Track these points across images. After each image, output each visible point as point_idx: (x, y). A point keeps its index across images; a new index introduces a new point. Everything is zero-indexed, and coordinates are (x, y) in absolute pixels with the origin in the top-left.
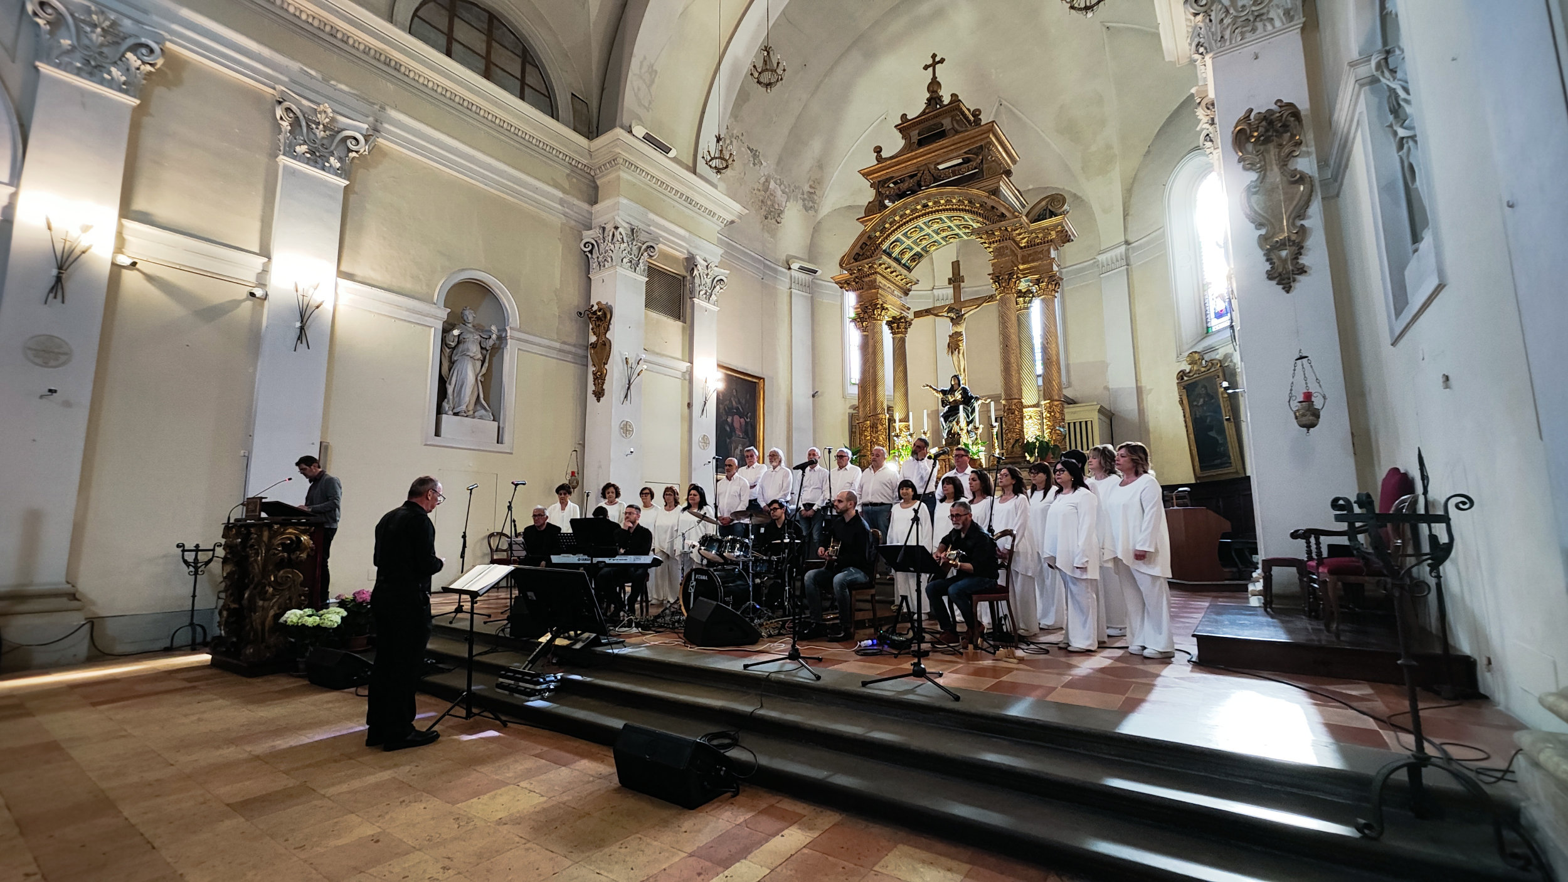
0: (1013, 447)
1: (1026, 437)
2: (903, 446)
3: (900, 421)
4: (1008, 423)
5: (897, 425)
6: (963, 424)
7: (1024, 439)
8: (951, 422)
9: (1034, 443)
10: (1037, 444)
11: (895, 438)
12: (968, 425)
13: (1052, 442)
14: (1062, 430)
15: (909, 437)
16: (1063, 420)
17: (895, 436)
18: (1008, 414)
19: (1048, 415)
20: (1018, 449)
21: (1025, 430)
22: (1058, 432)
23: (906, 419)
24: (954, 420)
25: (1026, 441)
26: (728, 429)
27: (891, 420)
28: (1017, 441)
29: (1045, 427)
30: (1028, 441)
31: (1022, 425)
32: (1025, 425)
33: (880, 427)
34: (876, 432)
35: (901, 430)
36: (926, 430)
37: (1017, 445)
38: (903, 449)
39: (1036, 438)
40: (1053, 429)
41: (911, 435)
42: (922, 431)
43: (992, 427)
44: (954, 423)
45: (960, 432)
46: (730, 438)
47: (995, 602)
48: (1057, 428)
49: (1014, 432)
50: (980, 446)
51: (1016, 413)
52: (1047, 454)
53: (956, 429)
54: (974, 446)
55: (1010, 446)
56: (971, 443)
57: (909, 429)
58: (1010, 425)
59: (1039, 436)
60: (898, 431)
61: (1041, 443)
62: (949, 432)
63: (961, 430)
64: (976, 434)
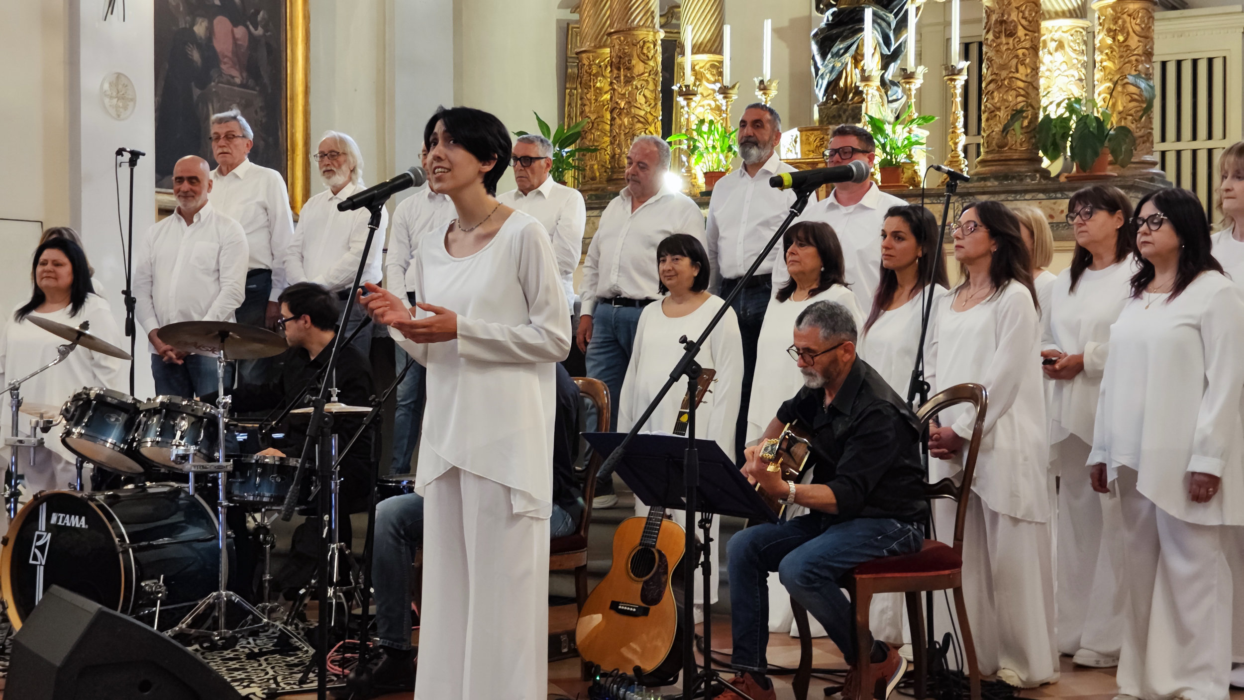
0: (1005, 130)
1: (1044, 102)
2: (702, 122)
3: (698, 49)
4: (998, 61)
5: (688, 60)
6: (872, 63)
7: (1036, 109)
8: (838, 55)
9: (1063, 122)
10: (1073, 124)
11: (681, 100)
12: (885, 67)
13: (1114, 119)
14: (1143, 85)
15: (720, 97)
16: (1149, 55)
17: (681, 93)
18: (997, 37)
19: (1109, 41)
20: (1018, 138)
21: (1042, 82)
22: (1132, 89)
23: (714, 46)
24: (847, 49)
25: (1041, 116)
26: (196, 56)
27: (672, 48)
28: (1017, 114)
29: (1098, 75)
30: (1047, 117)
31: (1035, 70)
32: (1042, 68)
33: (639, 67)
34: (628, 81)
35: (698, 76)
36: (767, 76)
37: (1017, 125)
38: (700, 133)
39: (1071, 108)
40: (1118, 82)
41: (724, 91)
42: (757, 81)
43: (953, 72)
44: (848, 58)
45: (861, 86)
46: (203, 83)
47: (924, 594)
48: (1130, 79)
49: (1010, 88)
50: (914, 127)
51: (1021, 32)
52: (1096, 154)
53: (854, 76)
54: (899, 128)
55: (998, 129)
56: (891, 118)
57: (721, 74)
58: (1003, 67)
59: (1078, 101)
60: (689, 79)
61: (1083, 120)
62: (832, 86)
63: (865, 79)
64: (906, 92)
